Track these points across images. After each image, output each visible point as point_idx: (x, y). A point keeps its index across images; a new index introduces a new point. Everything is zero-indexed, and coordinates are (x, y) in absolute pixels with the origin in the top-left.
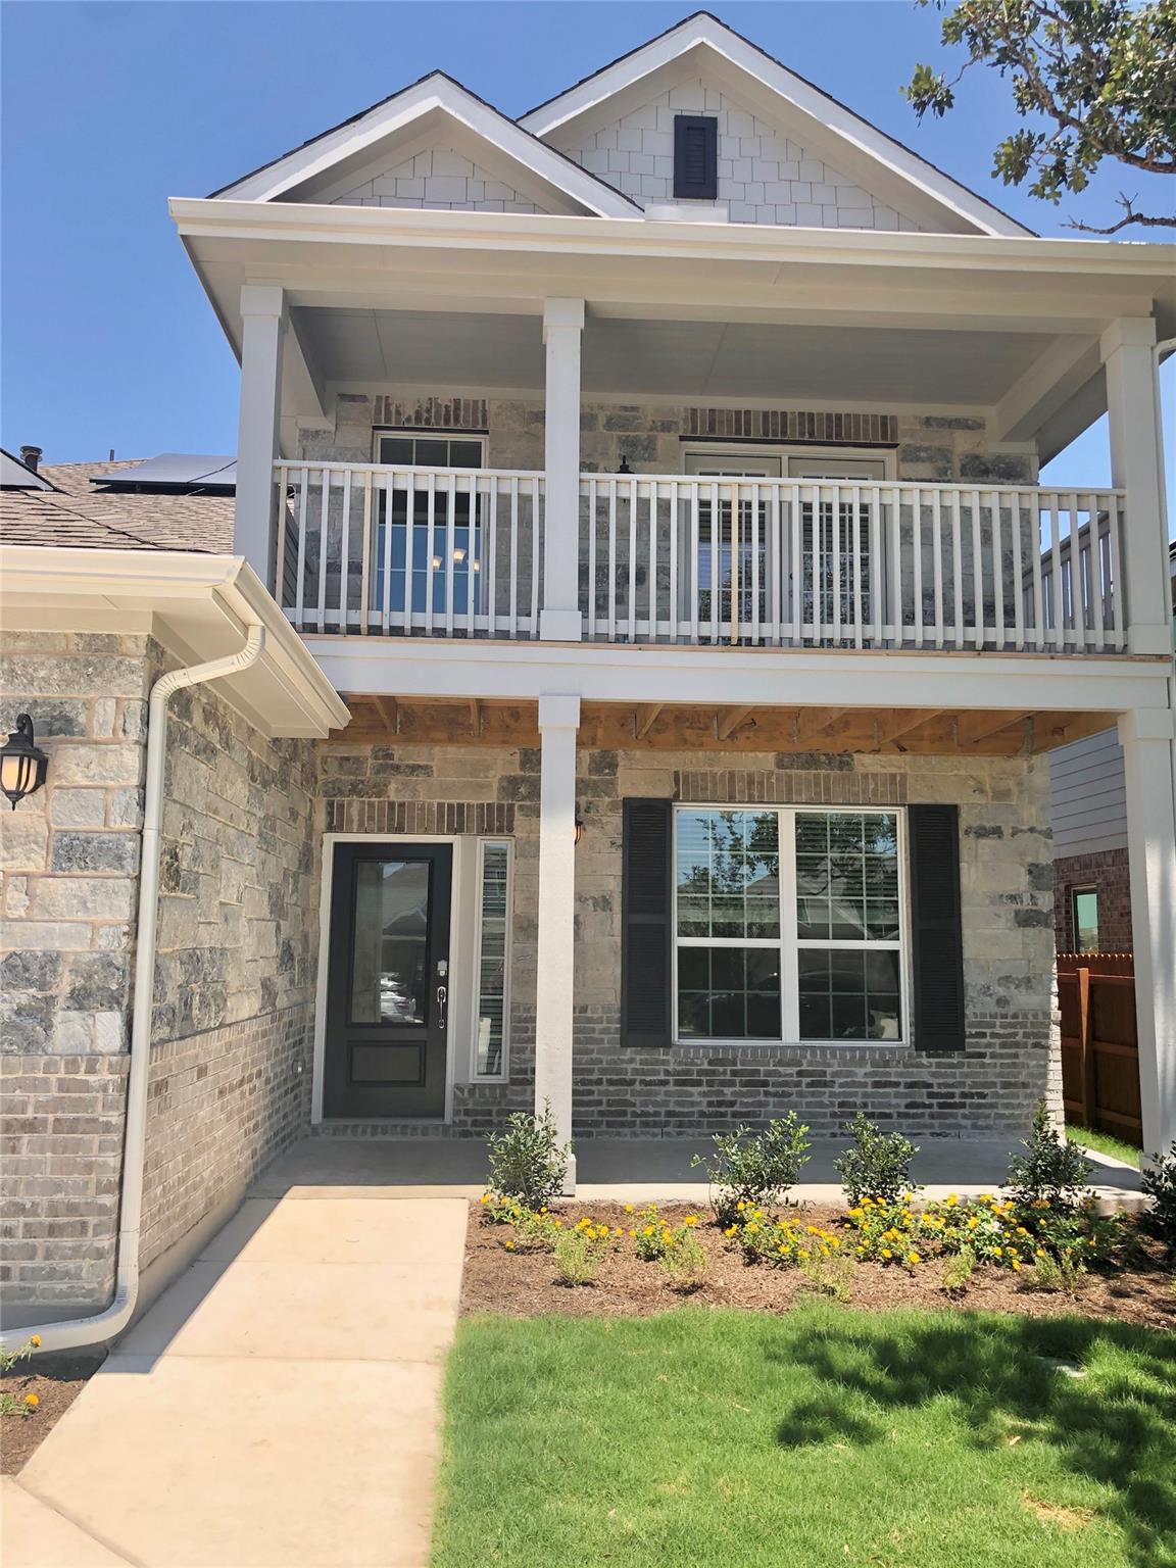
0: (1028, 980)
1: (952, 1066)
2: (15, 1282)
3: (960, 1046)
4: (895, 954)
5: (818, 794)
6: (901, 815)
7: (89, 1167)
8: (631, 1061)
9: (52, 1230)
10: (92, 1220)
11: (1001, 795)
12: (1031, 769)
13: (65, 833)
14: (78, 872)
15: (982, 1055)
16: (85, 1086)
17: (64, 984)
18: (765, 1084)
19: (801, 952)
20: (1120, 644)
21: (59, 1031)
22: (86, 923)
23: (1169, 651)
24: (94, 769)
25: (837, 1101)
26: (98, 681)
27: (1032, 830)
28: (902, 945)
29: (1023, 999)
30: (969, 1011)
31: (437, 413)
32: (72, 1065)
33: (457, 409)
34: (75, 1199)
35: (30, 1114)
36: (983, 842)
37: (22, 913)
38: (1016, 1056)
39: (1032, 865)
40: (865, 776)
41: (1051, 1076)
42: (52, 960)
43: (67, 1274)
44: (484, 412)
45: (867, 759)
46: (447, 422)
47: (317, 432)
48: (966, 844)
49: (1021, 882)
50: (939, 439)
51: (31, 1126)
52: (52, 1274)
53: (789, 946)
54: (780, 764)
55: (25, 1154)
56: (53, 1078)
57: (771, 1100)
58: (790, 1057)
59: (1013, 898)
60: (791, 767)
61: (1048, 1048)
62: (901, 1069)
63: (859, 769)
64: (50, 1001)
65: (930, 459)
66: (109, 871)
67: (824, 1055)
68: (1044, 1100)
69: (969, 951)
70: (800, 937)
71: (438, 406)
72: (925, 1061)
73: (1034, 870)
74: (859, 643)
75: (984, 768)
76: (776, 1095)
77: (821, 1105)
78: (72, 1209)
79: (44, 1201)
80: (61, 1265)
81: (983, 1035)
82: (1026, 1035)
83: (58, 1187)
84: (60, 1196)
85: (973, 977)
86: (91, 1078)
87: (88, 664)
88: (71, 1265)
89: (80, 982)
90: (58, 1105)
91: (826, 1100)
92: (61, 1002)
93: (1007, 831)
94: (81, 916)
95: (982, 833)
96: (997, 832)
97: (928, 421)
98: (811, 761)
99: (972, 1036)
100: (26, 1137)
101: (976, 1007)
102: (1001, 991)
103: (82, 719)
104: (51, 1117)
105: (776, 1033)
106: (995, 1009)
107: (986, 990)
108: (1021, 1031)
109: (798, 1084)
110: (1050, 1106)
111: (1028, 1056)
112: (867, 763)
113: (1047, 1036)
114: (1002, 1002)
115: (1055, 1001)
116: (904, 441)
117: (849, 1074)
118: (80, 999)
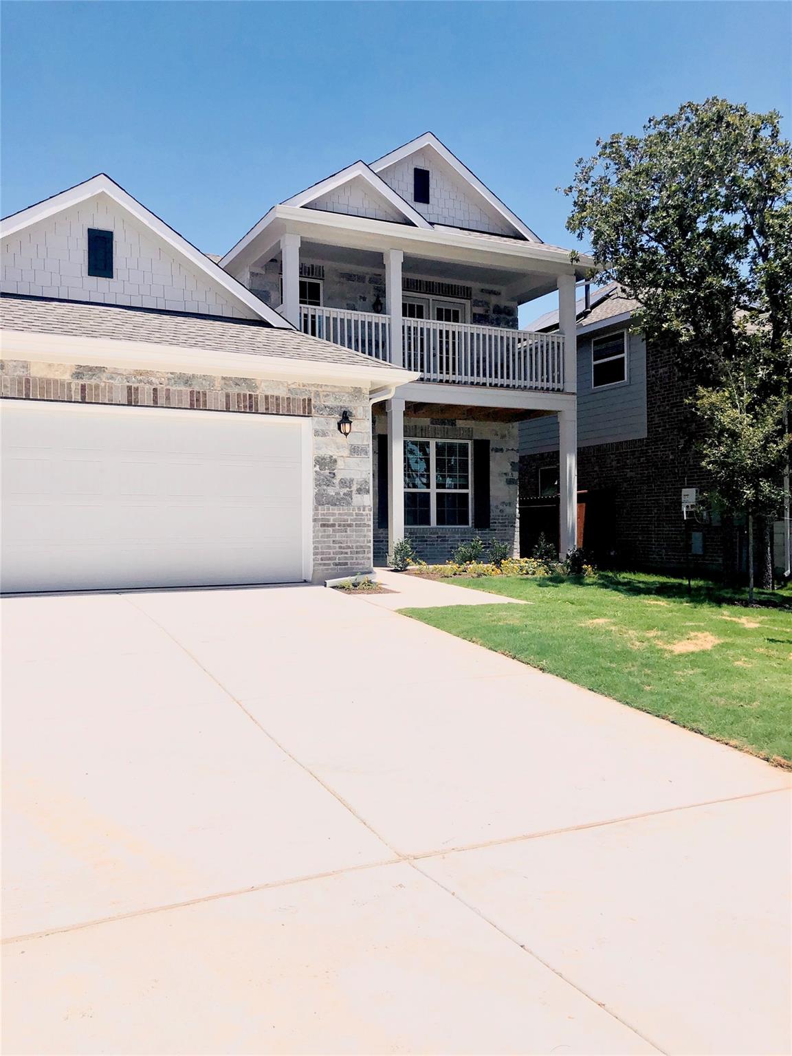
0: (510, 503)
1: (486, 533)
2: (349, 566)
3: (489, 527)
4: (467, 494)
5: (444, 435)
6: (470, 443)
7: (365, 536)
8: (382, 533)
9: (357, 553)
10: (366, 550)
11: (503, 437)
12: (513, 427)
13: (352, 445)
14: (356, 456)
15: (495, 530)
16: (362, 515)
17: (354, 488)
18: (426, 541)
19: (438, 494)
20: (561, 388)
21: (354, 500)
22: (359, 470)
23: (576, 391)
24: (359, 427)
25: (450, 546)
26: (358, 401)
27: (512, 449)
28: (470, 491)
29: (508, 510)
30: (492, 514)
31: (305, 269)
32: (359, 509)
33: (313, 269)
34: (362, 544)
35: (349, 522)
36: (498, 454)
37: (342, 467)
38: (505, 530)
39: (513, 462)
40: (460, 428)
41: (516, 537)
42: (352, 480)
43: (361, 564)
44: (323, 271)
45: (461, 422)
46: (309, 275)
47: (257, 274)
48: (492, 454)
49: (508, 468)
50: (486, 297)
51: (350, 525)
52: (358, 564)
53: (433, 491)
54: (432, 423)
55: (349, 532)
56: (354, 512)
57: (428, 546)
58: (434, 532)
59: (505, 474)
60: (436, 424)
61: (515, 527)
62: (470, 535)
63: (458, 426)
64: (351, 491)
65: (483, 306)
66: (364, 456)
67: (446, 530)
68: (513, 544)
69: (492, 493)
70: (437, 488)
71: (305, 267)
72: (477, 532)
73: (513, 464)
74: (488, 385)
75: (496, 426)
76: (430, 545)
77: (445, 548)
78: (361, 547)
79: (354, 545)
80: (360, 561)
81: (496, 523)
82: (509, 522)
83: (358, 541)
84: (358, 544)
85: (493, 503)
86: (364, 512)
87: (356, 396)
88: (362, 561)
89: (359, 487)
90: (355, 520)
91: (446, 546)
92: (354, 492)
93: (505, 450)
94: (358, 469)
95: (497, 450)
96: (501, 450)
97: (482, 290)
98: (443, 423)
99: (492, 523)
100: (349, 528)
101: (494, 513)
102: (501, 507)
103: (354, 412)
104: (354, 523)
105: (428, 523)
106: (500, 514)
107: (497, 507)
108: (507, 521)
109: (437, 541)
110: (515, 547)
111: (509, 529)
112: (460, 423)
113: (515, 523)
114: (502, 511)
115: (518, 511)
116: (474, 298)
117: (454, 537)
118: (359, 491)
